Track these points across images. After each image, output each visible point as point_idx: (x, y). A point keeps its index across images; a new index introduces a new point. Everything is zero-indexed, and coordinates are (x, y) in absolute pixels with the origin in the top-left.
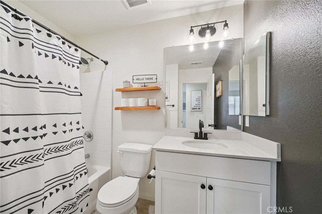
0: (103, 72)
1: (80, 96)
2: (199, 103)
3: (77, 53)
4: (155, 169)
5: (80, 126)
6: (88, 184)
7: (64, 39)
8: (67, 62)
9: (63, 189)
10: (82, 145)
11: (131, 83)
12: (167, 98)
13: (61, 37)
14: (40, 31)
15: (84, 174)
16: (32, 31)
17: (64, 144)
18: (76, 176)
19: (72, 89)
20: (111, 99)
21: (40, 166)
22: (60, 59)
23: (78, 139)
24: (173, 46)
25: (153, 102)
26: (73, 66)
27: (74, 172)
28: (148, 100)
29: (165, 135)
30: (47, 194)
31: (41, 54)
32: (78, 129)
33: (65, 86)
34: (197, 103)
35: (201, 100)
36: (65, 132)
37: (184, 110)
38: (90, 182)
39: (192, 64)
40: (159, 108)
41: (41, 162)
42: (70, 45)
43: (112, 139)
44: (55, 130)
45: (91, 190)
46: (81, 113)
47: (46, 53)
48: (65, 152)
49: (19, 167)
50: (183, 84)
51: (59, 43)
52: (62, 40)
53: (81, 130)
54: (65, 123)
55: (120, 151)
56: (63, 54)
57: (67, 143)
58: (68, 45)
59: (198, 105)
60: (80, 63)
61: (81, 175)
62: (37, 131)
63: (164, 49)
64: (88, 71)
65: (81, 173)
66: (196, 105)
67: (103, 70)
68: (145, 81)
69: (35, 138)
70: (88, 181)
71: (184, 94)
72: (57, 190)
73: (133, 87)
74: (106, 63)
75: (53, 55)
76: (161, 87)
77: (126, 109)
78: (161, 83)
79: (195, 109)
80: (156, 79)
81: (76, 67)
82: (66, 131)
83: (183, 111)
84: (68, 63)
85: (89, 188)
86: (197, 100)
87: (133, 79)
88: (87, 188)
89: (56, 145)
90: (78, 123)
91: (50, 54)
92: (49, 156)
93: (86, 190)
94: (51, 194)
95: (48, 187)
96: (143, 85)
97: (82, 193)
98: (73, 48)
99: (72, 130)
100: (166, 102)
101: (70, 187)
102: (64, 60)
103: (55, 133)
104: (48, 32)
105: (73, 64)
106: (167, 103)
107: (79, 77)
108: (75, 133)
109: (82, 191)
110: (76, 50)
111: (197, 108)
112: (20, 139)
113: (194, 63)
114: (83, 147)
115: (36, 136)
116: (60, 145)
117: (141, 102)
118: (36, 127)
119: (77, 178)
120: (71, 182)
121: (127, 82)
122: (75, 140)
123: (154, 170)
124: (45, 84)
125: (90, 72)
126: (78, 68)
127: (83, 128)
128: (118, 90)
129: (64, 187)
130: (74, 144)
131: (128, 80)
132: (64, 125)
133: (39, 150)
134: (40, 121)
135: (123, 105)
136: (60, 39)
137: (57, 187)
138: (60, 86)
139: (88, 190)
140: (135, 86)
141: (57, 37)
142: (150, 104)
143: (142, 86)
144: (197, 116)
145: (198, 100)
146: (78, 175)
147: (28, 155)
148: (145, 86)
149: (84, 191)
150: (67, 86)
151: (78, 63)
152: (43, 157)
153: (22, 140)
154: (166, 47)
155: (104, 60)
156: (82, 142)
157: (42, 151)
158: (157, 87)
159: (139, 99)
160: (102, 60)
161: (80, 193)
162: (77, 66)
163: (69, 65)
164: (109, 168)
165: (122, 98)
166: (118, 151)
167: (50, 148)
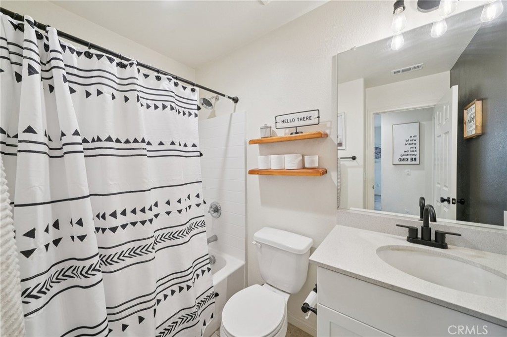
0: (232, 114)
1: (199, 157)
2: (412, 149)
3: (194, 95)
4: (316, 292)
5: (200, 201)
6: (213, 286)
7: (176, 78)
8: (181, 110)
9: (180, 292)
10: (204, 227)
11: (273, 128)
12: (340, 144)
13: (173, 77)
14: (148, 76)
15: (207, 271)
16: (137, 79)
17: (180, 229)
18: (196, 273)
19: (190, 148)
20: (244, 155)
21: (150, 260)
22: (172, 108)
23: (199, 220)
24: (352, 49)
25: (313, 161)
26: (190, 114)
27: (192, 268)
28: (303, 157)
29: (338, 223)
30: (161, 297)
31: (150, 107)
32: (198, 205)
33: (180, 145)
34: (408, 148)
35: (417, 142)
36: (180, 211)
37: (377, 160)
38: (215, 283)
39: (395, 73)
40: (325, 172)
41: (150, 256)
42: (185, 85)
43: (246, 218)
44: (168, 208)
45: (217, 295)
46: (201, 182)
47: (155, 103)
48: (181, 240)
49: (128, 261)
50: (374, 114)
51: (170, 86)
52: (174, 80)
53: (202, 206)
54: (180, 199)
55: (256, 242)
56: (176, 99)
57: (184, 227)
58: (183, 86)
59: (412, 153)
60: (199, 108)
61: (203, 272)
62: (145, 213)
63: (334, 57)
64: (213, 115)
65: (203, 268)
66: (406, 153)
67: (232, 112)
68: (297, 123)
69: (143, 223)
70: (212, 281)
71: (378, 129)
72: (173, 292)
73: (277, 136)
74: (236, 100)
75: (163, 104)
76: (328, 132)
77: (266, 173)
78: (328, 125)
79: (404, 160)
80: (319, 117)
81: (193, 115)
82: (182, 210)
83: (375, 162)
84: (183, 111)
85: (213, 292)
86: (407, 143)
87: (276, 122)
88: (211, 292)
89: (170, 230)
90: (198, 196)
91: (159, 104)
92: (163, 245)
93: (209, 295)
94: (166, 296)
95: (161, 286)
96: (294, 130)
97: (205, 299)
98: (189, 87)
99: (190, 207)
100: (339, 152)
101: (188, 289)
102: (178, 108)
103: (168, 213)
104: (157, 74)
105: (189, 112)
106: (341, 154)
107: (197, 129)
108: (195, 212)
109: (205, 296)
110: (193, 90)
111: (408, 159)
112: (128, 224)
113: (401, 69)
114: (205, 231)
115: (144, 220)
116: (174, 230)
117: (290, 162)
118: (144, 208)
119: (198, 276)
120: (190, 283)
121: (266, 127)
122: (194, 221)
123: (314, 292)
124: (155, 146)
125: (215, 116)
126: (196, 115)
127: (205, 203)
128: (253, 142)
129: (181, 289)
130: (193, 227)
131: (268, 125)
132: (179, 201)
133: (148, 238)
134: (149, 199)
135: (261, 166)
136: (171, 79)
137: (173, 288)
138: (173, 147)
139: (213, 295)
140: (281, 134)
141: (168, 78)
142: (307, 165)
143: (292, 134)
144: (408, 175)
145: (411, 142)
146: (199, 272)
147: (136, 244)
148: (297, 133)
149: (208, 296)
150: (182, 144)
151: (196, 109)
152: (153, 248)
153: (129, 225)
154: (336, 54)
155: (232, 97)
156: (204, 224)
157: (152, 240)
158: (319, 133)
159: (286, 155)
160: (229, 98)
161: (202, 298)
162: (195, 113)
163: (184, 114)
164: (243, 262)
165: (260, 155)
166: (254, 242)
167: (164, 234)
